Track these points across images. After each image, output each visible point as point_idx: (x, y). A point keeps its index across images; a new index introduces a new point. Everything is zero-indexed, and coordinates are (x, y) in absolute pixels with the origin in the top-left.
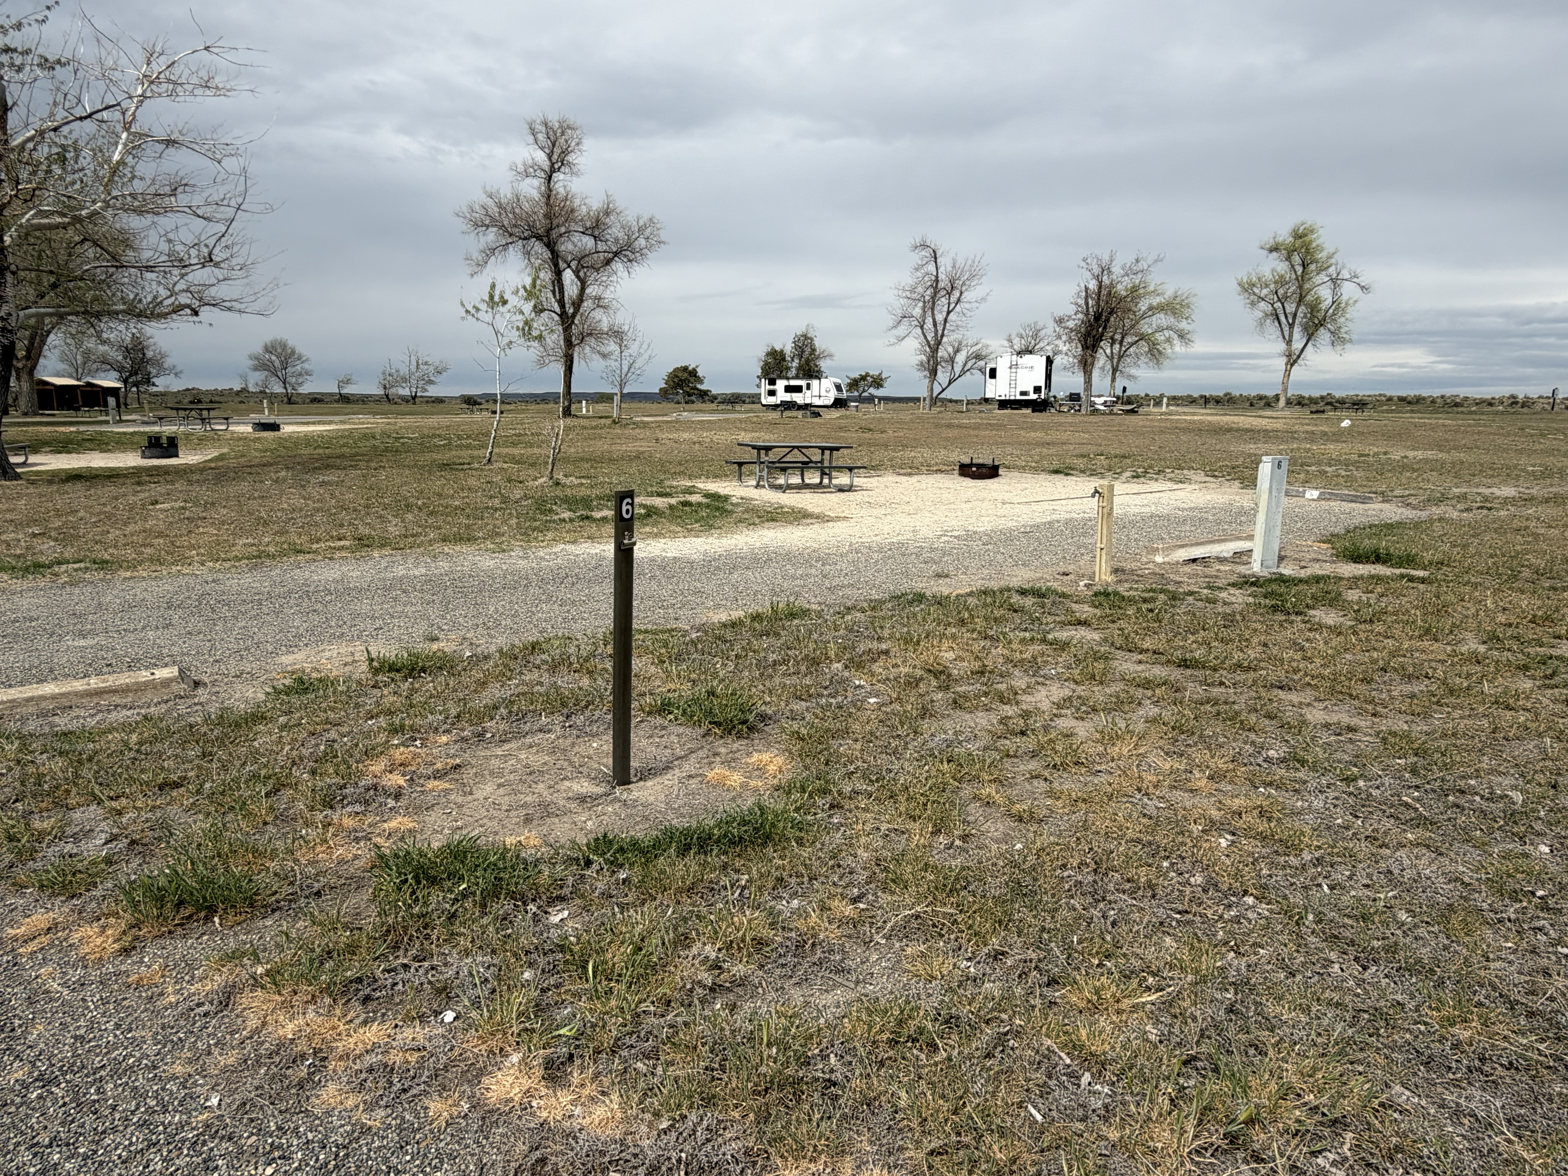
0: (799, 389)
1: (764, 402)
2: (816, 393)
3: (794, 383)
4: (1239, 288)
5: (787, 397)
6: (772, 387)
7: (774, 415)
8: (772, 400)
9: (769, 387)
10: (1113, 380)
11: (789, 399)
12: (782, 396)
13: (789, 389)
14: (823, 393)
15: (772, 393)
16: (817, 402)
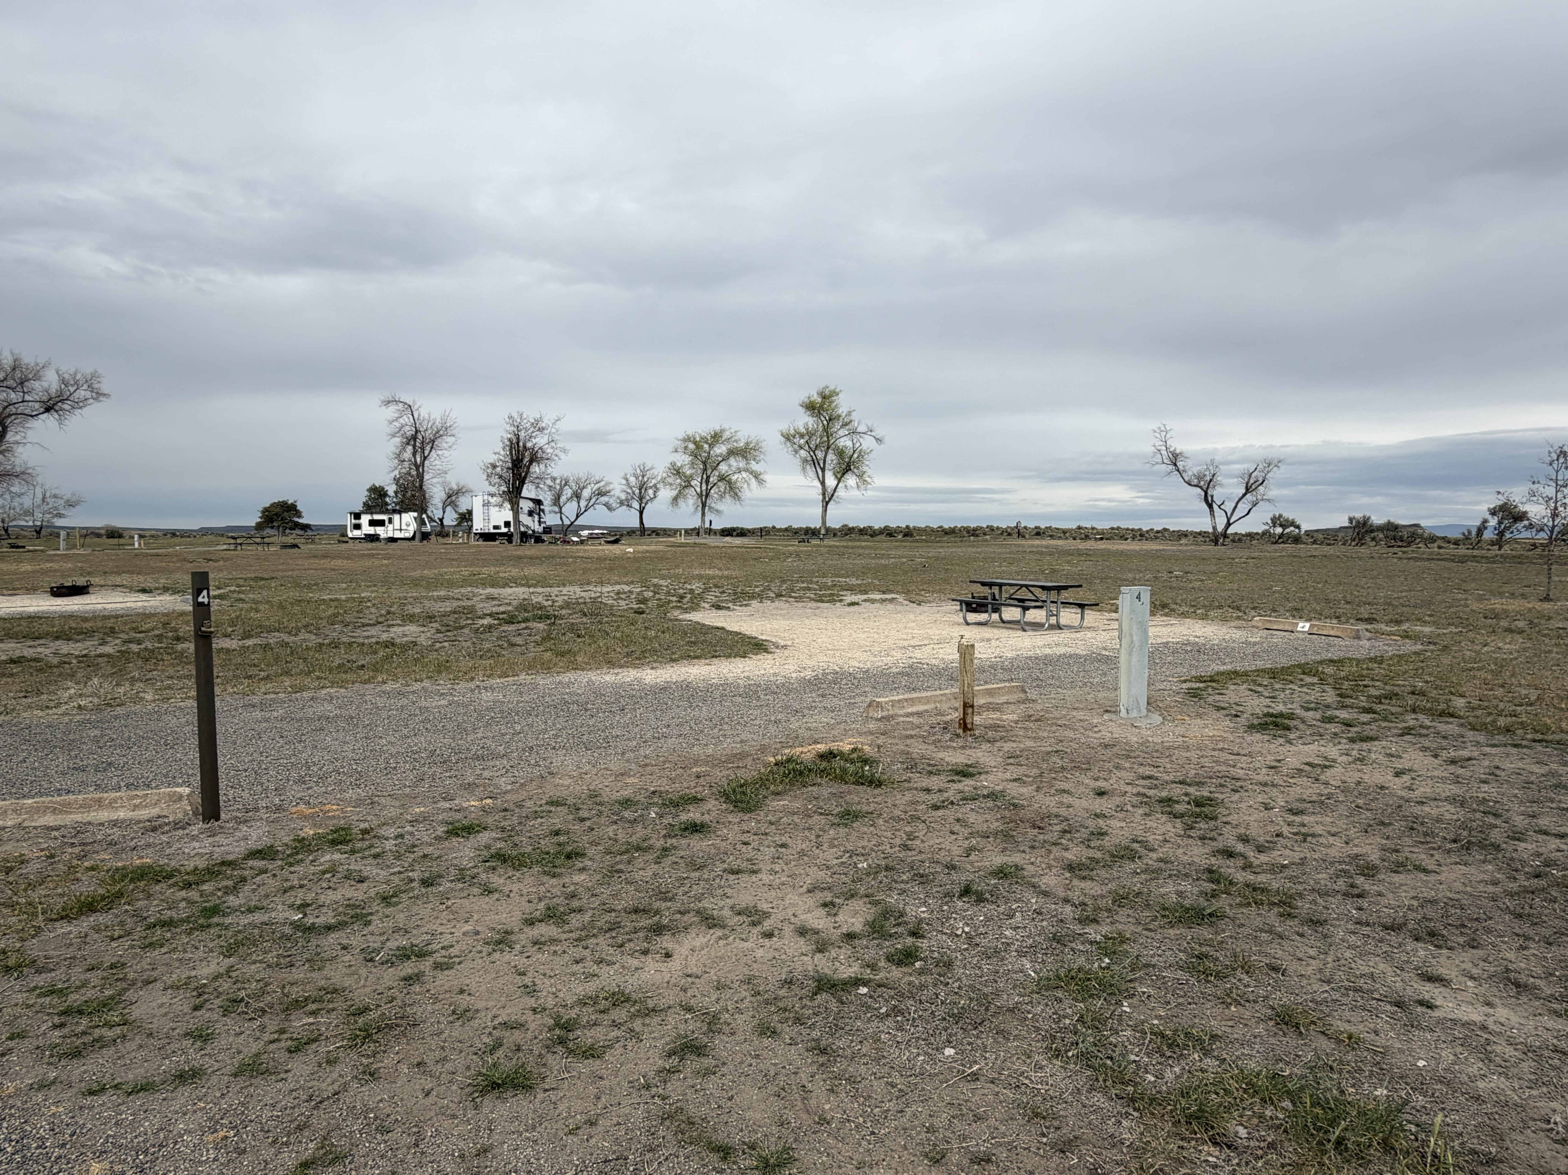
0: (381, 523)
1: (350, 535)
2: (397, 526)
3: (377, 517)
4: (783, 439)
5: (371, 530)
6: (357, 522)
7: (359, 546)
8: (357, 533)
9: (353, 521)
10: (703, 514)
11: (372, 532)
12: (367, 530)
13: (373, 523)
14: (404, 527)
15: (357, 527)
16: (398, 535)
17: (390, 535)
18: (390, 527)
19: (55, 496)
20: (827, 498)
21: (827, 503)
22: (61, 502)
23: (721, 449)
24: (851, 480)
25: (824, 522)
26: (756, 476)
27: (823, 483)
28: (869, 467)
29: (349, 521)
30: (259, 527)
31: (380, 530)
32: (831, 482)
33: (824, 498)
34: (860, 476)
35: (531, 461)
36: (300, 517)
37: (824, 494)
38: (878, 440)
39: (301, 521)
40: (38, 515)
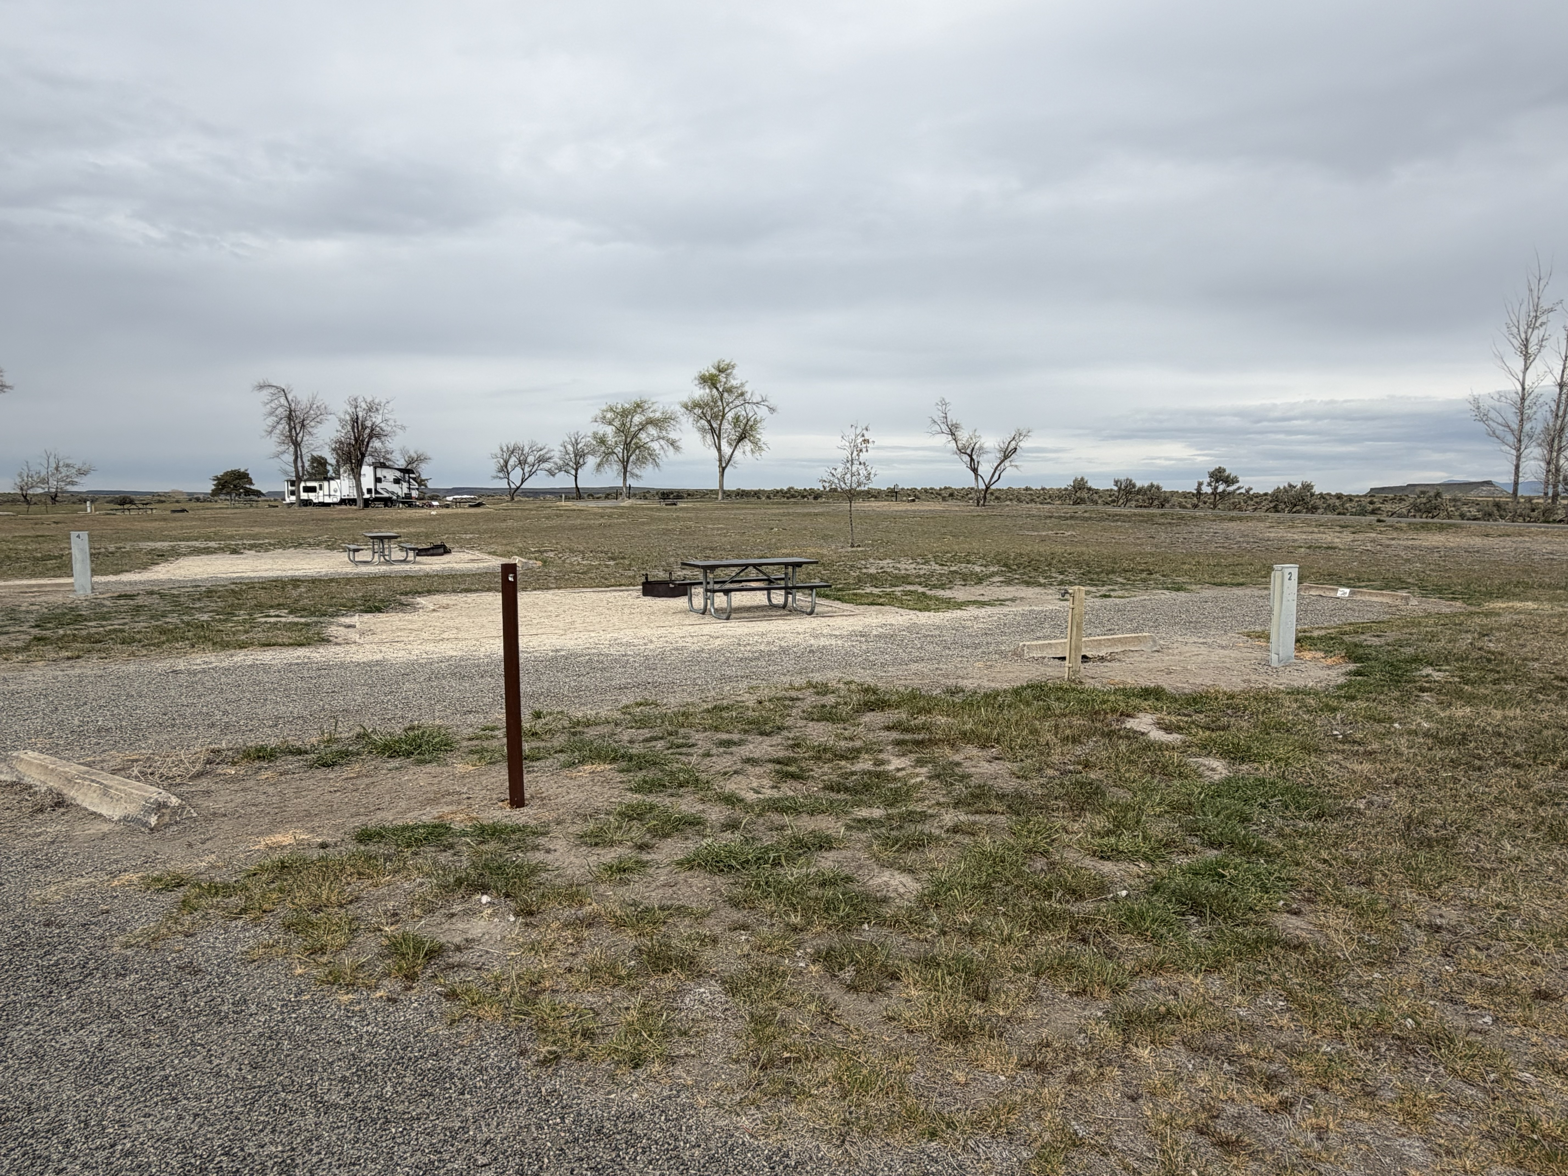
0: (312, 490)
1: (288, 500)
3: (310, 484)
4: (686, 410)
5: (305, 496)
6: (293, 488)
7: (295, 509)
9: (290, 488)
10: (625, 476)
11: (306, 498)
12: (302, 495)
13: (306, 489)
15: (294, 493)
16: (327, 500)
17: (321, 500)
18: (321, 493)
19: (68, 466)
20: (724, 464)
21: (724, 469)
22: (74, 471)
23: (637, 419)
24: (747, 445)
25: (721, 485)
26: (673, 443)
27: (719, 449)
28: (764, 435)
29: (286, 488)
30: (215, 493)
31: (312, 496)
32: (726, 449)
33: (721, 464)
34: (755, 443)
35: (371, 437)
36: (251, 483)
37: (720, 460)
38: (772, 410)
39: (252, 487)
40: (53, 483)
